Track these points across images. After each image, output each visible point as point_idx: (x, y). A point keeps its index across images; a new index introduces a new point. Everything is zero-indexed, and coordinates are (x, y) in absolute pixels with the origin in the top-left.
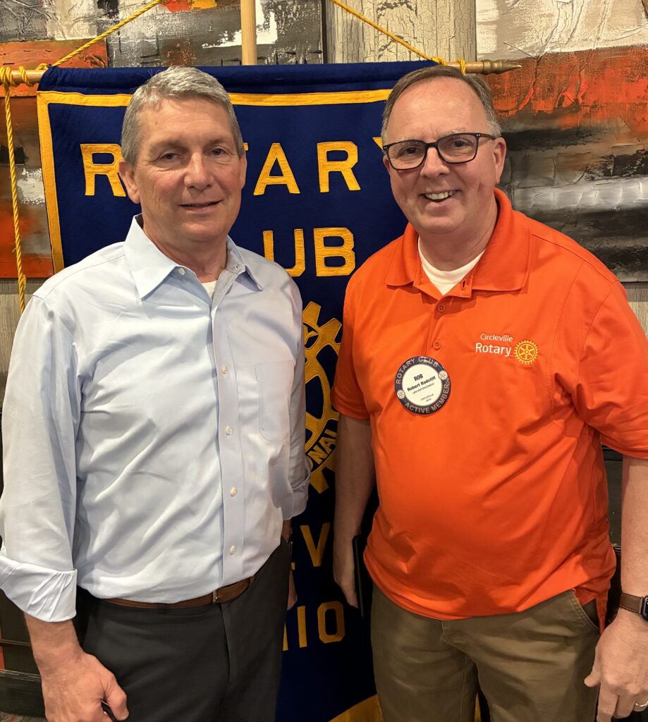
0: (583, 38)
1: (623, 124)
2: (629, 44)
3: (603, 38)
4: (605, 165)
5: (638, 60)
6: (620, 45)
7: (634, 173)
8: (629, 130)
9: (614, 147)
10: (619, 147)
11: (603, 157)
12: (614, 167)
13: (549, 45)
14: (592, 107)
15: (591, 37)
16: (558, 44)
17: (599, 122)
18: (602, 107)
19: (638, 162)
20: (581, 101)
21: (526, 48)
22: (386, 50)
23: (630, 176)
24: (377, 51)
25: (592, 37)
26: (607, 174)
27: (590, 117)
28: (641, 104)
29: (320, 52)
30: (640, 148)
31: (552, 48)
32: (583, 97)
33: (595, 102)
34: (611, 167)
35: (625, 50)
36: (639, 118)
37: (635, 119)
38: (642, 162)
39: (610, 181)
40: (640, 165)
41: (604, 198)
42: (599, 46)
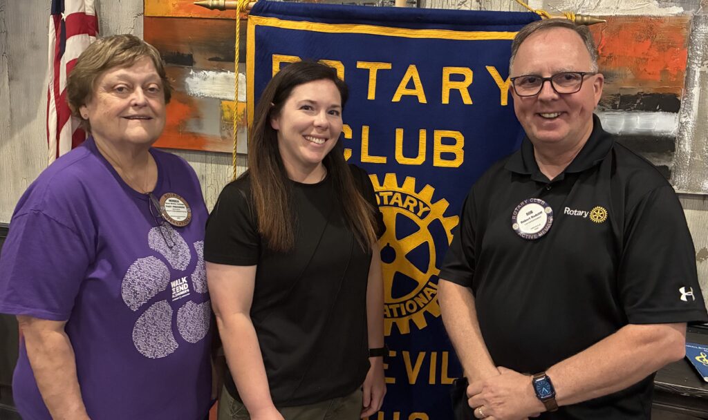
0: (606, 6)
1: (630, 72)
2: (639, 14)
3: (621, 8)
4: (614, 101)
5: (645, 26)
6: (633, 14)
7: (634, 109)
8: (633, 77)
9: (621, 88)
10: (625, 88)
11: (612, 95)
12: (620, 103)
13: (581, 10)
14: (608, 58)
15: (612, 6)
16: (587, 9)
17: (612, 69)
18: (615, 59)
19: (638, 101)
20: (600, 52)
21: (564, 10)
22: (463, 5)
23: (631, 110)
24: (456, 5)
25: (614, 7)
26: (614, 108)
27: (606, 64)
28: (644, 59)
29: (415, 3)
30: (641, 91)
31: (583, 12)
32: (602, 50)
33: (610, 54)
34: (618, 103)
35: (637, 17)
36: (641, 69)
37: (639, 70)
38: (641, 101)
39: (616, 113)
40: (639, 103)
41: (610, 125)
42: (618, 14)
